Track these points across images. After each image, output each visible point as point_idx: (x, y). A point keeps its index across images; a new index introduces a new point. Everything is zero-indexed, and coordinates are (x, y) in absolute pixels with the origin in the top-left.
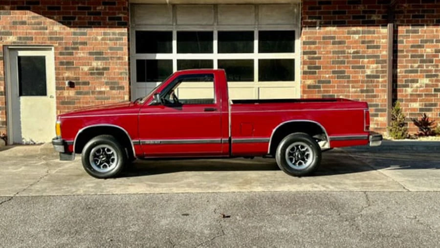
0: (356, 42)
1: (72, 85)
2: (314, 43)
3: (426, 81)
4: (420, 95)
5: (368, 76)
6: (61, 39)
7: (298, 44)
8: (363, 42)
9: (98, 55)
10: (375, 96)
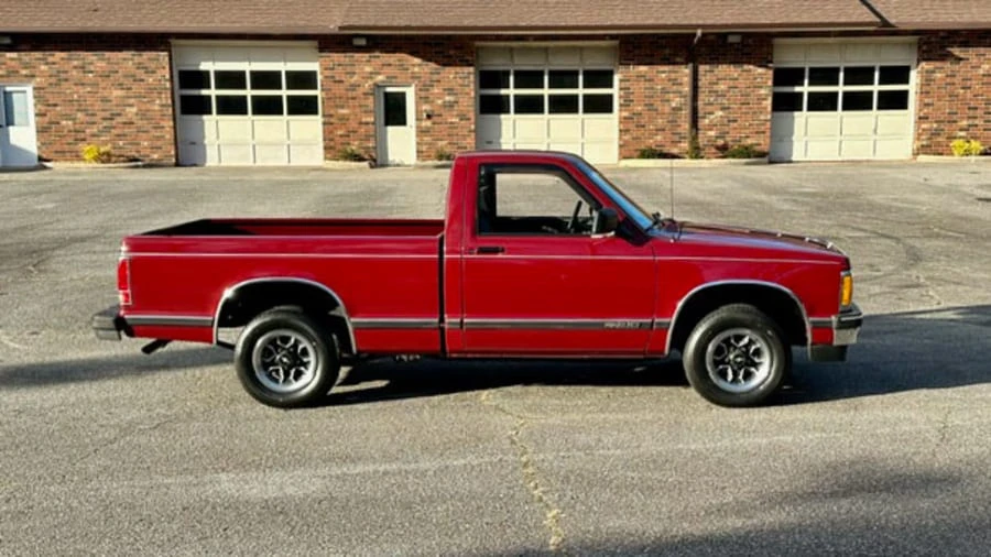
0: (663, 80)
1: (429, 117)
2: (628, 81)
3: (721, 113)
4: (716, 125)
5: (674, 109)
6: (419, 77)
7: (616, 78)
8: (669, 80)
9: (450, 91)
10: (679, 126)
